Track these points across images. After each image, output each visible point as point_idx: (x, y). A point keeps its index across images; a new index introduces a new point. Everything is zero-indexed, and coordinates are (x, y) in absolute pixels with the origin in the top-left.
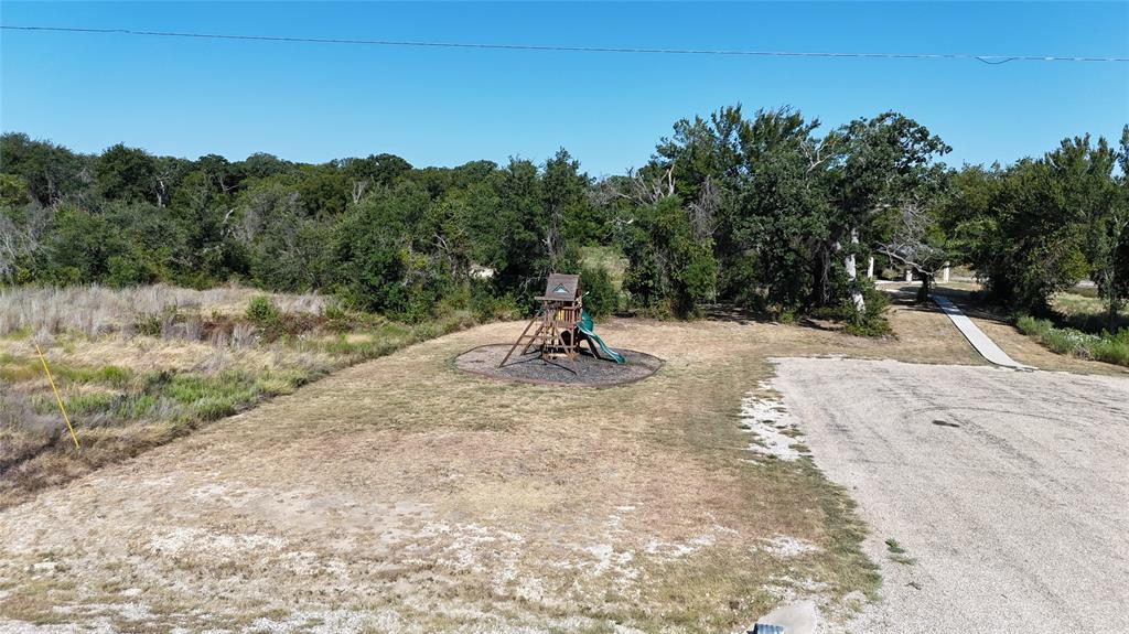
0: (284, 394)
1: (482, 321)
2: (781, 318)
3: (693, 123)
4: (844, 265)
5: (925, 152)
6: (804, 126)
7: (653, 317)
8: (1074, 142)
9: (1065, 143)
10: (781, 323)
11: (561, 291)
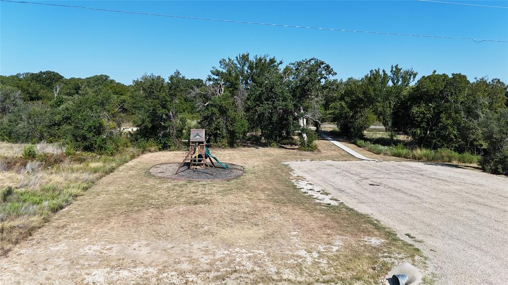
0: (80, 196)
1: (143, 153)
2: (271, 145)
3: (227, 61)
4: (298, 122)
5: (327, 74)
6: (276, 64)
7: (220, 147)
8: (374, 71)
9: (371, 71)
10: (271, 147)
11: (198, 137)
